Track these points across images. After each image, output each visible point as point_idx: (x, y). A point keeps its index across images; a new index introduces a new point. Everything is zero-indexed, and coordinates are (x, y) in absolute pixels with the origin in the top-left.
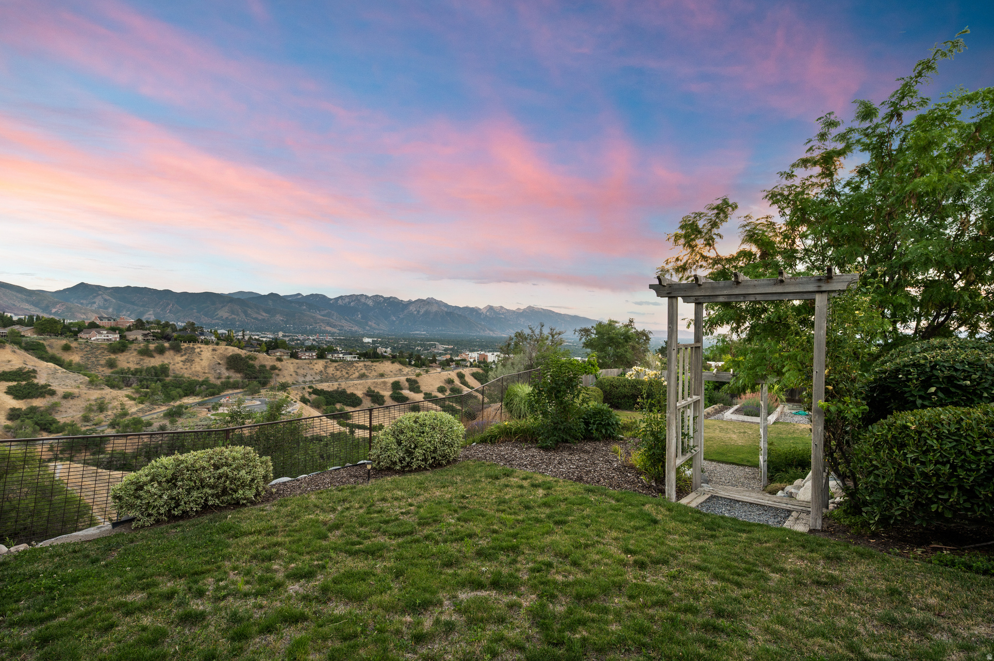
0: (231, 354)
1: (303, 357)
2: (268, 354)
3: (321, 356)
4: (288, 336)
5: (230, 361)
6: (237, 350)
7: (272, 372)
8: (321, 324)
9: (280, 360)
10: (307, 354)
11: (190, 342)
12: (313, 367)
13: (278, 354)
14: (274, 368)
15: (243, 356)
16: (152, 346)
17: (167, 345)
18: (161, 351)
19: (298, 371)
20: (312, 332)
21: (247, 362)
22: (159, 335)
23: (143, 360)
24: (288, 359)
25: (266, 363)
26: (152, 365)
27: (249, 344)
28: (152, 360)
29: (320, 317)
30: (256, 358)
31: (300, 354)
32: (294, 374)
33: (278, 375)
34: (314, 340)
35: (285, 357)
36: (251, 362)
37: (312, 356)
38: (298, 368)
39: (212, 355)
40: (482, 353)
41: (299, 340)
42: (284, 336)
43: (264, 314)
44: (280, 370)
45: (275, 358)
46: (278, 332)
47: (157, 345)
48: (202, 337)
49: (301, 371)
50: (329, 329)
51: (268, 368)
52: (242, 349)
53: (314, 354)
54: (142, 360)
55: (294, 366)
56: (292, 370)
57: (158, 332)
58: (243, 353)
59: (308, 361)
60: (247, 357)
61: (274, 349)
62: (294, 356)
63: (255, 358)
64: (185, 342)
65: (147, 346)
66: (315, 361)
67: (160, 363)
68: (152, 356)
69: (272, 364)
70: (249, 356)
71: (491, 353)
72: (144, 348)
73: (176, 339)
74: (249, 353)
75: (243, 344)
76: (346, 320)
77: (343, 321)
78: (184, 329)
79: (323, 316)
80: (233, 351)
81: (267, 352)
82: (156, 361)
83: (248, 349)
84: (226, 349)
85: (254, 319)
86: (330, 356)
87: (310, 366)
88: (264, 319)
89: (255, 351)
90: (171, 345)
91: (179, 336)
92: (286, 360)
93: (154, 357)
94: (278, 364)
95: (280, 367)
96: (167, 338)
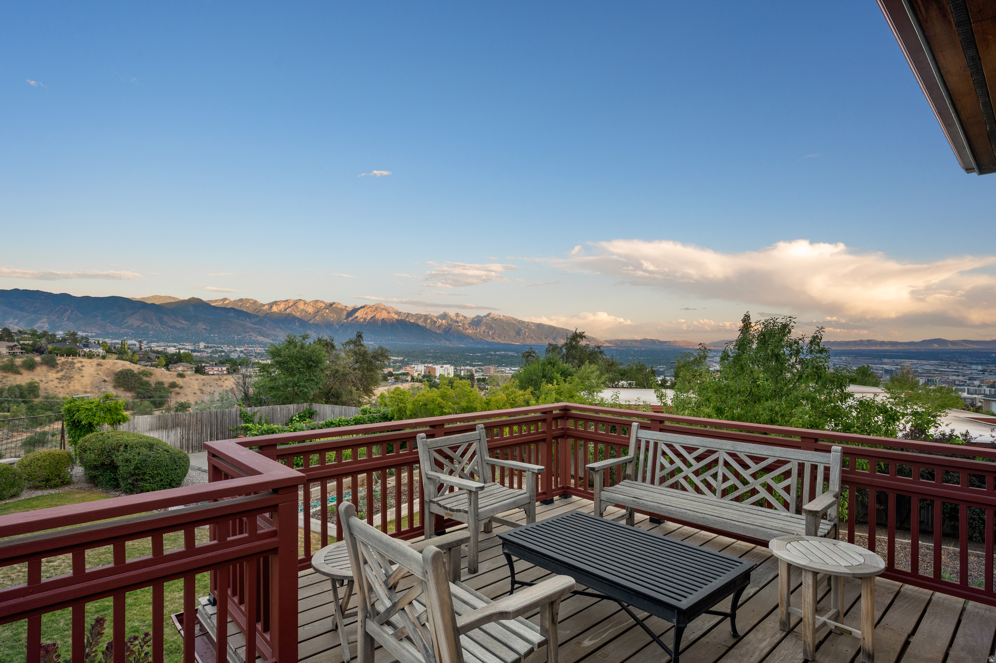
0: (120, 369)
1: (210, 373)
2: (168, 370)
3: (233, 371)
4: (211, 348)
5: (119, 378)
6: (128, 365)
7: (172, 390)
8: (252, 333)
9: (181, 376)
10: (216, 369)
11: (68, 355)
12: (222, 384)
13: (180, 369)
14: (173, 385)
15: (136, 371)
16: (18, 361)
17: (38, 359)
18: (30, 366)
19: (204, 388)
20: (240, 343)
21: (140, 379)
22: (30, 348)
23: (7, 377)
24: (192, 375)
25: (164, 380)
26: (18, 383)
27: (147, 357)
28: (19, 377)
29: (250, 325)
30: (151, 374)
31: (207, 369)
32: (198, 393)
33: (178, 394)
34: (241, 352)
35: (189, 373)
36: (145, 379)
37: (222, 371)
38: (204, 385)
39: (96, 370)
40: (430, 365)
41: (223, 351)
42: (206, 347)
43: (183, 322)
44: (181, 388)
45: (176, 373)
46: (199, 342)
47: (25, 359)
48: (87, 350)
49: (207, 389)
50: (260, 338)
51: (166, 386)
52: (136, 363)
53: (224, 369)
54: (4, 377)
55: (199, 383)
56: (196, 387)
57: (28, 344)
58: (136, 368)
59: (217, 377)
60: (140, 373)
61: (176, 363)
62: (199, 371)
63: (149, 374)
64: (62, 355)
65: (12, 361)
66: (225, 377)
67: (28, 381)
68: (18, 373)
69: (171, 380)
70: (143, 371)
71: (439, 366)
72: (8, 363)
73: (50, 352)
74: (143, 368)
75: (137, 357)
76: (281, 328)
77: (278, 330)
78: (64, 340)
79: (254, 324)
80: (123, 365)
81: (167, 366)
82: (24, 379)
83: (143, 363)
84: (115, 363)
85: (171, 327)
86: (243, 370)
87: (220, 383)
88: (183, 328)
89: (152, 366)
90: (43, 359)
91: (55, 349)
92: (189, 376)
93: (21, 374)
94: (179, 381)
95: (182, 384)
96: (39, 351)
